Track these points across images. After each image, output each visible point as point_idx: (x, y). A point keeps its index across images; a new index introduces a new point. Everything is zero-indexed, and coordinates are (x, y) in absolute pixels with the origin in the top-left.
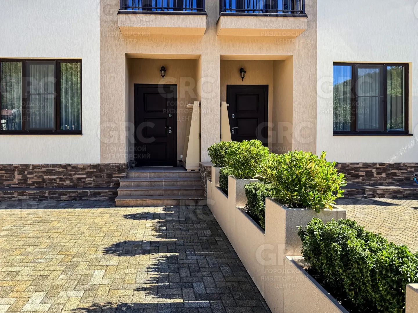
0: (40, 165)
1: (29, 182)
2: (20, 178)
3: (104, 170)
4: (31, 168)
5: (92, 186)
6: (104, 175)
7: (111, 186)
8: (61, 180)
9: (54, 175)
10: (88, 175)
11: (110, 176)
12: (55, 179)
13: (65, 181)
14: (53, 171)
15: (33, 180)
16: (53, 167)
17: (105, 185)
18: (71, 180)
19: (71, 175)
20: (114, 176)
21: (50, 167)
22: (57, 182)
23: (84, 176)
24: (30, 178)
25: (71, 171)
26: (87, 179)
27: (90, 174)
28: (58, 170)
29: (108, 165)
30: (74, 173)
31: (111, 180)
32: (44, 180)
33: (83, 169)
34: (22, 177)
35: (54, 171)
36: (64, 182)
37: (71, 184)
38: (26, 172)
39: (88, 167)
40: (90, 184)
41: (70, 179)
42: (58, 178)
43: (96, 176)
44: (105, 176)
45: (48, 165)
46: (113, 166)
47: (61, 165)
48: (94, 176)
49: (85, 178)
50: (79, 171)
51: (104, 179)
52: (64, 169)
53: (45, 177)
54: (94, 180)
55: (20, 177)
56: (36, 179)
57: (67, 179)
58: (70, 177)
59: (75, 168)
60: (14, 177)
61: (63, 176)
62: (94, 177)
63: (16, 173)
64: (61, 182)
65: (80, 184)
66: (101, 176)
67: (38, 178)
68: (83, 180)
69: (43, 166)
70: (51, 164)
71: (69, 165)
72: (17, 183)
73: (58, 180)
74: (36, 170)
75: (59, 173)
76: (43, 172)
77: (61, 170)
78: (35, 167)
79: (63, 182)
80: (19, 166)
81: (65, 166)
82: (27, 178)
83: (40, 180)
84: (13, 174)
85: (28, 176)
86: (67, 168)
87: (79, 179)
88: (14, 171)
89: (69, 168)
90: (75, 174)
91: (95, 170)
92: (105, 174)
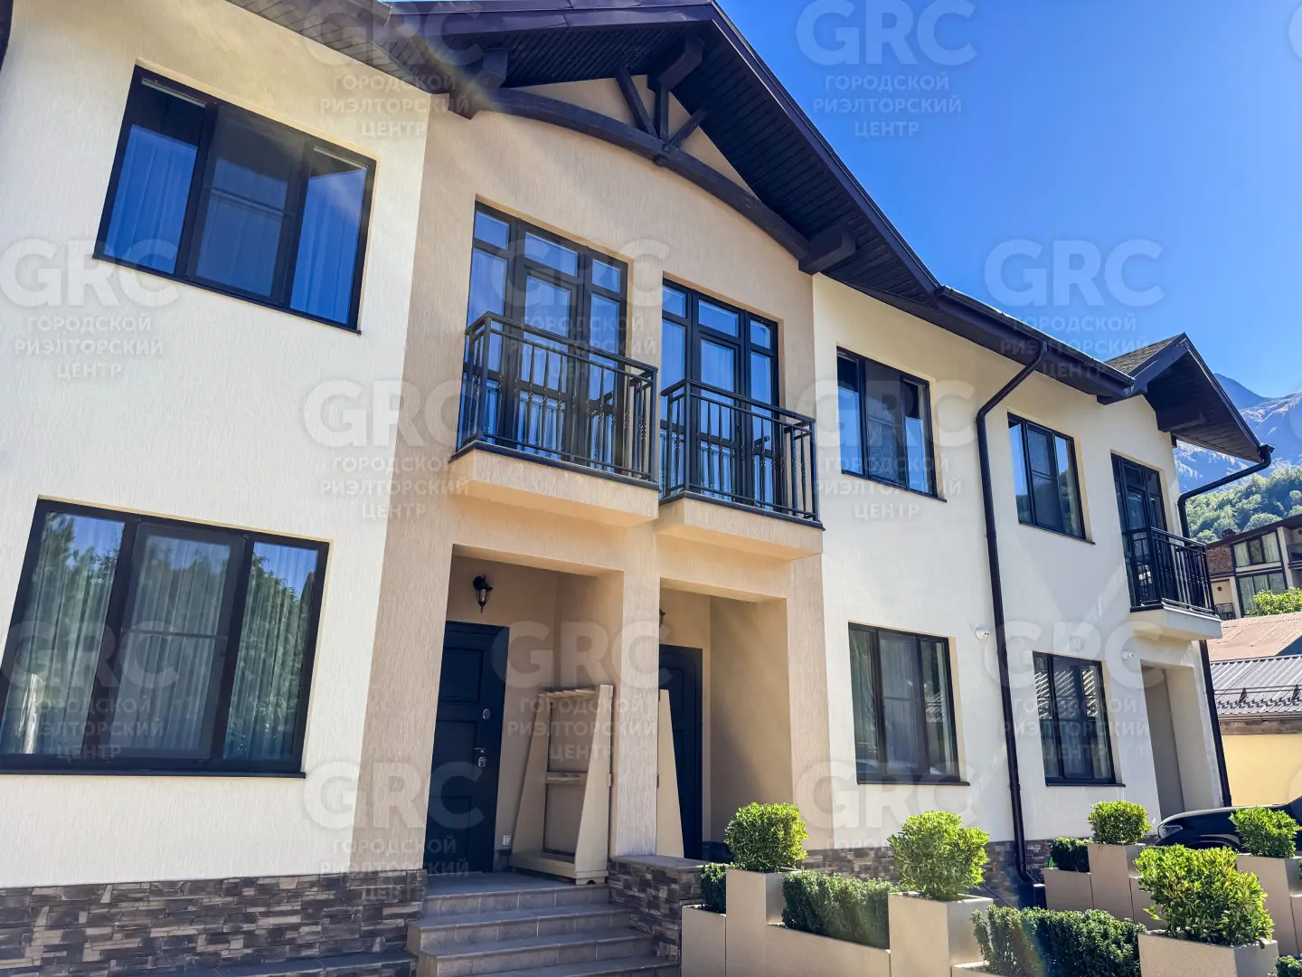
0: (147, 886)
1: (91, 954)
2: (57, 941)
3: (358, 894)
4: (106, 899)
5: (314, 952)
6: (357, 912)
7: (376, 948)
8: (216, 937)
9: (192, 922)
10: (307, 916)
11: (376, 912)
12: (190, 938)
13: (228, 942)
14: (191, 908)
15: (108, 946)
16: (191, 892)
17: (358, 944)
18: (250, 937)
19: (251, 918)
20: (386, 911)
21: (182, 891)
22: (199, 949)
23: (295, 919)
24: (95, 939)
25: (253, 903)
26: (305, 929)
27: (312, 911)
28: (206, 901)
29: (371, 877)
30: (262, 909)
31: (379, 927)
32: (149, 943)
33: (294, 894)
34: (64, 937)
35: (194, 905)
36: (226, 946)
37: (249, 951)
38: (83, 918)
39: (312, 884)
40: (310, 946)
41: (244, 933)
42: (205, 931)
43: (331, 916)
44: (360, 915)
45: (172, 884)
46: (387, 880)
47: (221, 881)
48: (327, 916)
49: (295, 927)
50: (279, 903)
51: (356, 926)
52: (230, 899)
53: (156, 933)
54: (324, 930)
55: (55, 937)
56: (120, 942)
57: (236, 932)
58: (246, 927)
59: (265, 891)
60: (30, 940)
61: (225, 922)
62: (327, 921)
63: (42, 921)
64: (212, 948)
65: (279, 949)
66: (346, 917)
67: (127, 936)
68: (289, 935)
69: (157, 889)
70: (186, 882)
71: (249, 882)
72: (38, 963)
73: (201, 940)
74: (126, 907)
75: (211, 912)
76: (150, 913)
77: (218, 900)
78: (123, 894)
79: (219, 947)
80: (60, 892)
81: (234, 887)
82: (86, 939)
83: (134, 943)
84: (30, 929)
85: (90, 931)
86: (239, 894)
87: (277, 932)
88: (35, 912)
89: (249, 892)
90: (266, 914)
91: (332, 897)
92: (361, 908)
